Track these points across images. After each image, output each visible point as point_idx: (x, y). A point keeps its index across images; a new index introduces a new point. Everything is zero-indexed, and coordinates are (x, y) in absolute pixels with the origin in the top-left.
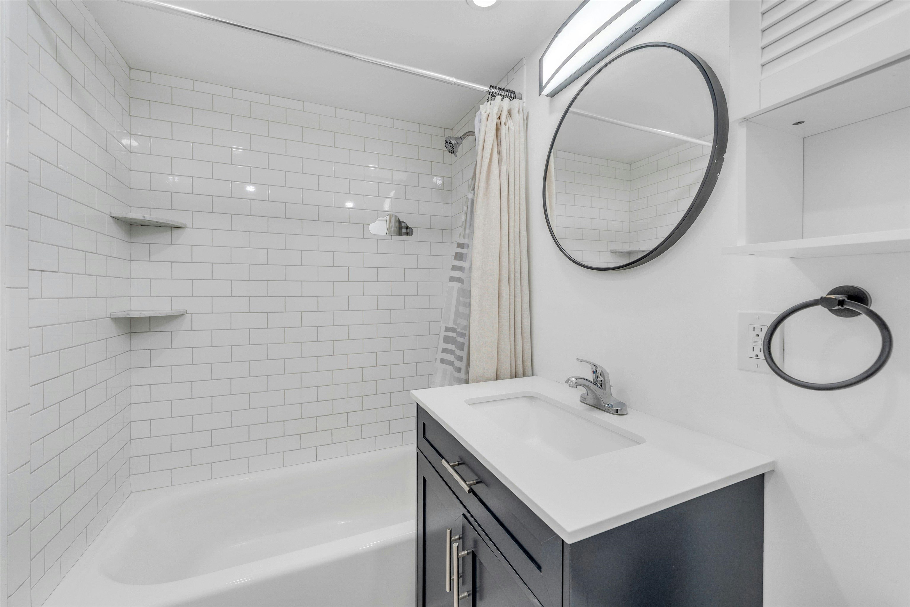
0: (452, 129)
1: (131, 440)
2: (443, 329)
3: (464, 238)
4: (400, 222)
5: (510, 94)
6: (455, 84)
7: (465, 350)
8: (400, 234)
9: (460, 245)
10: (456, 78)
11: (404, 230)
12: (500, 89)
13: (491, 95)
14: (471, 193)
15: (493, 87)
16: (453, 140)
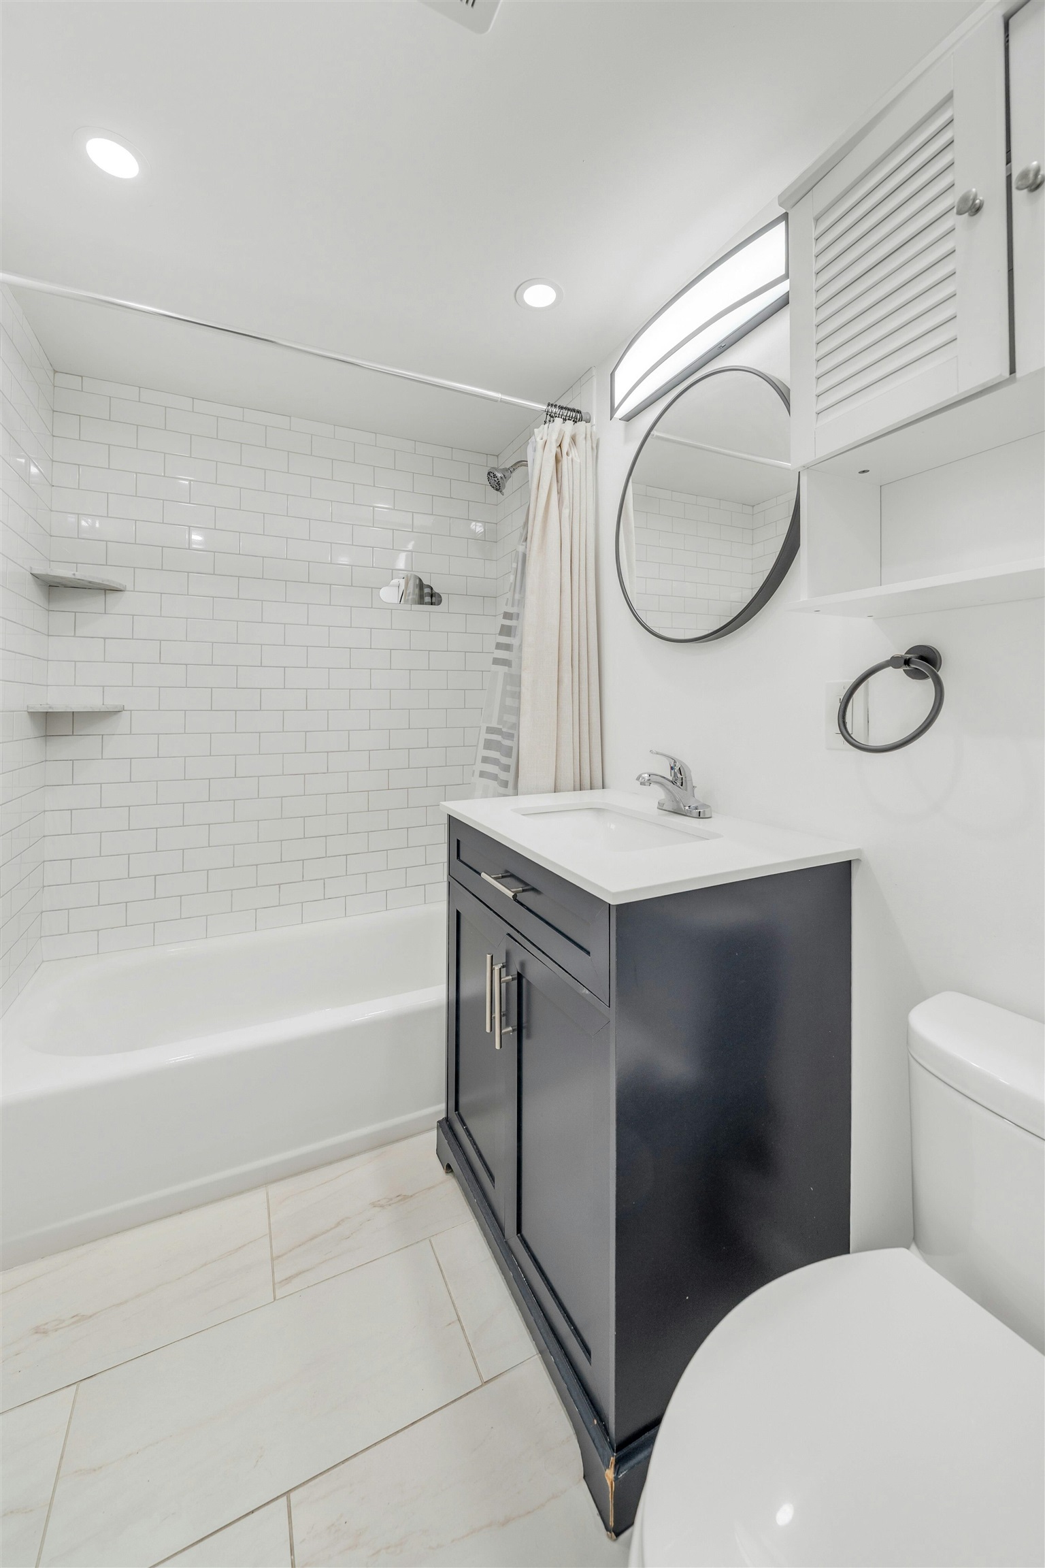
0: (497, 456)
1: (44, 887)
2: (484, 730)
3: (513, 606)
4: (421, 585)
5: (574, 414)
6: (501, 401)
7: (513, 757)
8: (421, 601)
9: (507, 616)
10: (502, 393)
11: (427, 599)
12: (561, 408)
13: (550, 415)
14: (522, 545)
15: (552, 405)
16: (498, 472)
